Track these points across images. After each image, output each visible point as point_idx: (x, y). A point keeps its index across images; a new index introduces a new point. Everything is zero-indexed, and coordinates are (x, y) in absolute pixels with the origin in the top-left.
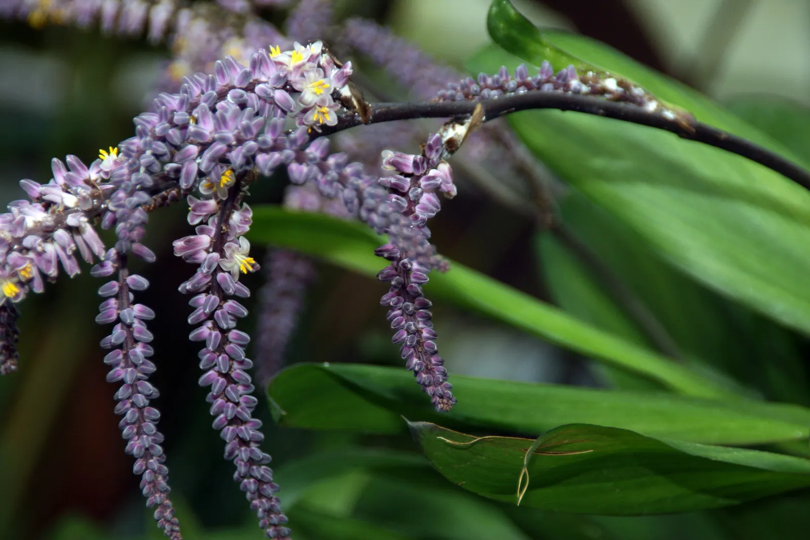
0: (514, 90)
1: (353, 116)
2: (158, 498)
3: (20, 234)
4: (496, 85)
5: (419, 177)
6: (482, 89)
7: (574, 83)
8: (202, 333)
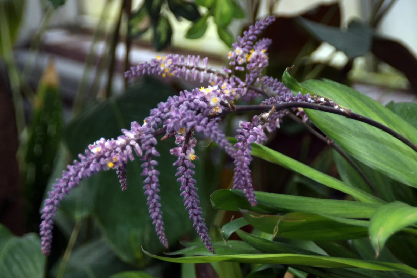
0: (288, 101)
1: (229, 109)
2: (160, 232)
3: (114, 147)
4: (282, 100)
5: (249, 130)
6: (277, 101)
7: (309, 99)
8: (180, 179)
